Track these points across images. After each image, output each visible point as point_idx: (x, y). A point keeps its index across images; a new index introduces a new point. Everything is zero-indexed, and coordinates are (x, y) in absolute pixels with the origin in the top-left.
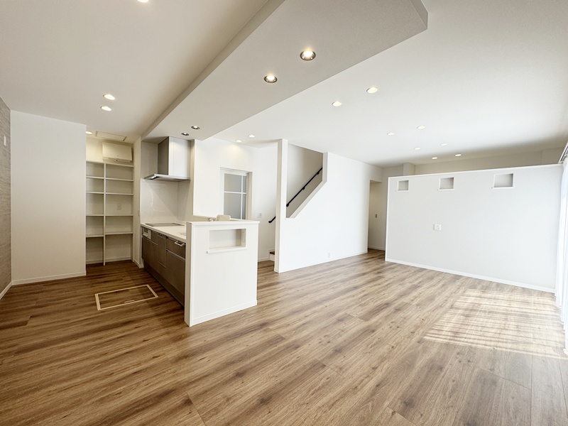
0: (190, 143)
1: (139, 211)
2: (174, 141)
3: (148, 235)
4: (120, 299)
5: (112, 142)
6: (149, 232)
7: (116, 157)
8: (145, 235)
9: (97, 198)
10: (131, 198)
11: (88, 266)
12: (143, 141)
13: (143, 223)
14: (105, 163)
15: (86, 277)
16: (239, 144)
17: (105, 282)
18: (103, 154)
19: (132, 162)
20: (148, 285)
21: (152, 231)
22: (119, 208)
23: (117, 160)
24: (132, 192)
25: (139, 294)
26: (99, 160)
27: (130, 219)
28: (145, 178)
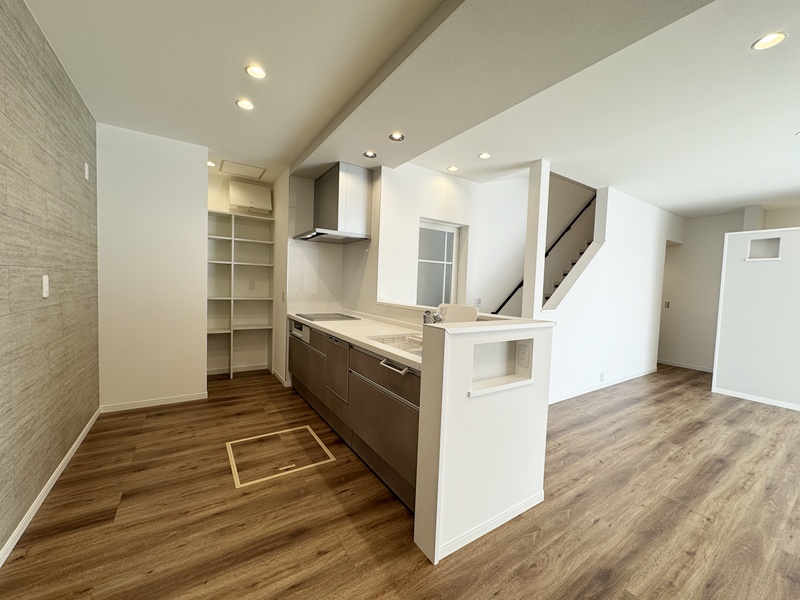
0: (373, 174)
1: (284, 294)
2: (347, 171)
3: (304, 335)
4: (270, 460)
5: (242, 181)
6: (306, 331)
7: (250, 205)
8: (296, 333)
9: (220, 271)
10: (268, 272)
11: (211, 379)
12: (293, 175)
13: (292, 313)
14: (234, 214)
15: (208, 401)
16: (451, 175)
17: (239, 414)
18: (230, 200)
19: (271, 213)
20: (308, 427)
21: (311, 329)
22: (252, 287)
23: (250, 210)
24: (271, 261)
25: (300, 447)
26: (224, 209)
27: (268, 304)
28: (294, 238)
